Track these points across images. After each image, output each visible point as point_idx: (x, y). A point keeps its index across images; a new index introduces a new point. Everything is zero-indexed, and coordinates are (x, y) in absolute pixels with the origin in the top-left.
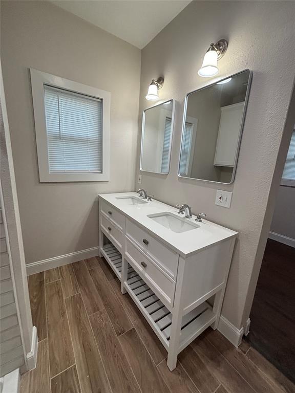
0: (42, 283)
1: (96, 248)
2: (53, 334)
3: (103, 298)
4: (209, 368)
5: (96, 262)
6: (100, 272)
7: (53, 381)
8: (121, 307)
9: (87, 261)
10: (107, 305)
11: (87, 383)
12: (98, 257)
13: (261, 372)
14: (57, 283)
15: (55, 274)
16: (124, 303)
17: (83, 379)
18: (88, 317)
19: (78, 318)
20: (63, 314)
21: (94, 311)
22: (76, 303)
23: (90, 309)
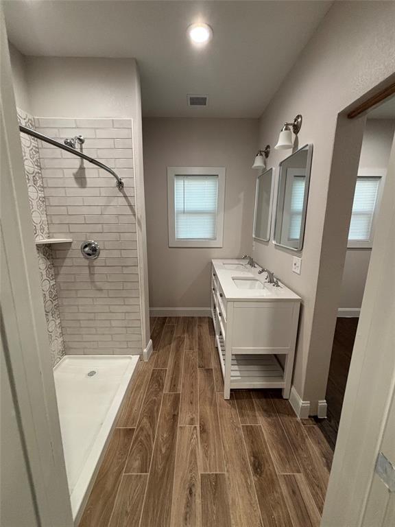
0: (164, 323)
1: (209, 309)
2: (161, 351)
3: (199, 345)
4: (257, 414)
5: (207, 320)
6: (206, 328)
7: (154, 370)
8: (210, 354)
9: (200, 318)
10: (201, 349)
11: (170, 379)
12: (209, 317)
13: (310, 442)
14: (173, 326)
15: (173, 320)
16: (214, 352)
17: (169, 376)
18: (185, 351)
19: (178, 349)
20: (170, 344)
21: (190, 349)
22: (180, 341)
23: (188, 347)
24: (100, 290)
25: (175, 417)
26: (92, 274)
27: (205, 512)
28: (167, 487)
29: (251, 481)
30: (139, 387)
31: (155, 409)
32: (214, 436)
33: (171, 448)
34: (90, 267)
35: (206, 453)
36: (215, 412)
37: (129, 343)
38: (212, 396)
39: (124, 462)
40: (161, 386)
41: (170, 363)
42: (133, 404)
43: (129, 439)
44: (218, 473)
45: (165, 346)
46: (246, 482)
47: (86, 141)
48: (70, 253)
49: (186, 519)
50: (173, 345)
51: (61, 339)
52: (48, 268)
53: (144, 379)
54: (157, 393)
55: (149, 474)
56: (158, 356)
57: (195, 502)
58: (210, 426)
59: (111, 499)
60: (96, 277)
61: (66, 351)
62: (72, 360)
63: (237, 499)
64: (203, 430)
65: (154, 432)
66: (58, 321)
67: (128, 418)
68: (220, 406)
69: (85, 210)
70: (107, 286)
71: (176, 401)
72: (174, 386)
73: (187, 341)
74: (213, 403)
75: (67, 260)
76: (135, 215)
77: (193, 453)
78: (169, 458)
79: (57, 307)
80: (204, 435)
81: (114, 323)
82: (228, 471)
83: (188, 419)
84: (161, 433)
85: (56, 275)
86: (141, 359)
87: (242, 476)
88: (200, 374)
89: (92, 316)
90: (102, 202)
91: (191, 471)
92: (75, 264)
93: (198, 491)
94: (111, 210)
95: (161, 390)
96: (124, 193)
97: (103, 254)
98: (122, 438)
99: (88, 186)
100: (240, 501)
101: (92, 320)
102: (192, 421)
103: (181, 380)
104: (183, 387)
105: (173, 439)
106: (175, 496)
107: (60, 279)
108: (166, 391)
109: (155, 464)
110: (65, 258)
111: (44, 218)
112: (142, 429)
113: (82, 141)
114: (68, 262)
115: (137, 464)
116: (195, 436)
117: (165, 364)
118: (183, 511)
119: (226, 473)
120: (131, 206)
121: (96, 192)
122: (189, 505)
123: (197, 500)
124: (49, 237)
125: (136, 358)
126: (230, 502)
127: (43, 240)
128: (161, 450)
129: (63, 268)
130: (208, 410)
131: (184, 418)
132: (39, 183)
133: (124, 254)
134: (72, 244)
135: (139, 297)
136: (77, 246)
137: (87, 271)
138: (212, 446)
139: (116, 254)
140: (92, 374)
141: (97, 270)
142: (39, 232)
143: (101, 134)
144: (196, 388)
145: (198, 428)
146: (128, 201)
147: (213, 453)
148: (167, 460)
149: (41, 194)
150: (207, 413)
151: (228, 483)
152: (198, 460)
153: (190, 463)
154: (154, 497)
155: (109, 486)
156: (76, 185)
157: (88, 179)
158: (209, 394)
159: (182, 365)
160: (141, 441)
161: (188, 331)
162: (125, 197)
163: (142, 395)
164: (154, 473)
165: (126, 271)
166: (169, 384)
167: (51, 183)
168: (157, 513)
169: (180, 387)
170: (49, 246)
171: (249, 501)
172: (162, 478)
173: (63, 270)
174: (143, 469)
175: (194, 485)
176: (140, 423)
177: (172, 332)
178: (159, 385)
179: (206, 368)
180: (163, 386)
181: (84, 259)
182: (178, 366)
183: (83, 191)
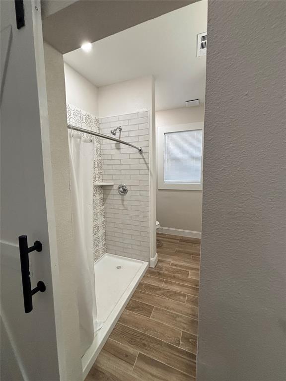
76: (149, 169)
86: (149, 264)
110: (111, 190)
134: (114, 186)
146: (145, 161)
149: (99, 158)
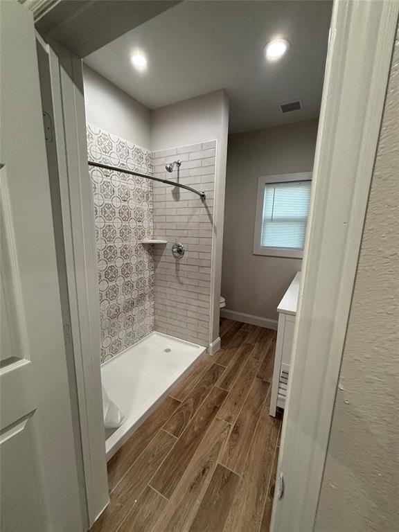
0: (240, 328)
3: (266, 357)
7: (214, 364)
10: (266, 361)
11: (225, 377)
14: (248, 333)
15: (250, 327)
17: (225, 374)
18: (250, 357)
19: (243, 355)
20: (238, 347)
21: (256, 358)
22: (249, 348)
23: (254, 356)
24: (182, 284)
25: (215, 409)
26: (177, 270)
27: (209, 493)
28: (187, 456)
29: (263, 499)
30: (197, 373)
31: (202, 395)
32: (243, 441)
33: (203, 430)
34: (177, 264)
35: (230, 451)
36: (255, 422)
37: (199, 334)
38: (259, 407)
39: (165, 422)
40: (215, 379)
41: (231, 364)
42: (187, 384)
43: (175, 408)
44: (234, 472)
45: (233, 347)
46: (258, 497)
47: (182, 164)
48: (165, 252)
49: (192, 488)
50: (240, 349)
51: (153, 318)
52: (150, 261)
53: (203, 368)
54: (209, 384)
55: (178, 439)
56: (223, 354)
57: (204, 480)
58: (244, 431)
59: (148, 440)
60: (180, 273)
61: (155, 327)
62: (159, 337)
63: (241, 503)
64: (236, 431)
65: (194, 412)
66: (153, 303)
67: (179, 393)
68: (263, 418)
69: (177, 219)
70: (186, 281)
71: (223, 396)
72: (226, 383)
73: (255, 350)
74: (256, 414)
75: (163, 257)
77: (219, 444)
78: (197, 436)
79: (153, 292)
80: (235, 436)
81: (190, 314)
82: (243, 476)
83: (226, 415)
84: (199, 415)
85: (156, 267)
87: (256, 489)
88: (255, 383)
89: (174, 304)
90: (189, 212)
91: (211, 456)
92: (167, 261)
93: (210, 474)
94: (195, 219)
95: (214, 383)
96: (205, 204)
97: (186, 254)
98: (170, 405)
99: (181, 199)
100: (244, 507)
101: (174, 307)
102: (229, 419)
103: (235, 381)
104: (234, 388)
105: (206, 425)
106: (190, 467)
107: (157, 271)
108: (217, 385)
109: (186, 434)
111: (151, 225)
112: (186, 405)
113: (179, 164)
114: (163, 259)
115: (173, 427)
116: (226, 432)
117: (226, 363)
118: (192, 480)
119: (241, 477)
120: (209, 215)
121: (185, 204)
122: (199, 479)
123: (206, 480)
124: (153, 239)
125: (202, 349)
126: (234, 501)
127: (148, 240)
128: (194, 428)
129: (160, 263)
130: (249, 417)
131: (223, 413)
132: (150, 199)
133: (202, 256)
135: (209, 295)
136: (169, 247)
137: (174, 267)
138: (238, 449)
139: (195, 255)
140: (168, 351)
141: (181, 267)
142: (146, 234)
143: (193, 156)
144: (245, 395)
145: (232, 428)
147: (237, 454)
148: (196, 437)
150: (246, 419)
151: (239, 484)
152: (220, 452)
153: (213, 450)
154: (175, 457)
155: (150, 431)
156: (173, 199)
157: (181, 194)
158: (256, 404)
159: (241, 370)
160: (182, 413)
161: (260, 342)
162: (206, 207)
163: (197, 380)
164: (182, 440)
165: (202, 270)
166: (222, 381)
167: (158, 198)
168: (173, 468)
169: (231, 387)
170: (153, 245)
171: (253, 512)
172: (186, 447)
173: (160, 264)
174: (176, 433)
175: (208, 468)
176: (186, 400)
177: (244, 337)
178: (213, 378)
179: (264, 380)
180: (216, 380)
181: (173, 258)
182: (237, 369)
183: (178, 204)
